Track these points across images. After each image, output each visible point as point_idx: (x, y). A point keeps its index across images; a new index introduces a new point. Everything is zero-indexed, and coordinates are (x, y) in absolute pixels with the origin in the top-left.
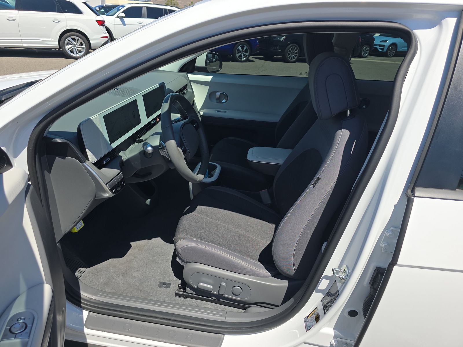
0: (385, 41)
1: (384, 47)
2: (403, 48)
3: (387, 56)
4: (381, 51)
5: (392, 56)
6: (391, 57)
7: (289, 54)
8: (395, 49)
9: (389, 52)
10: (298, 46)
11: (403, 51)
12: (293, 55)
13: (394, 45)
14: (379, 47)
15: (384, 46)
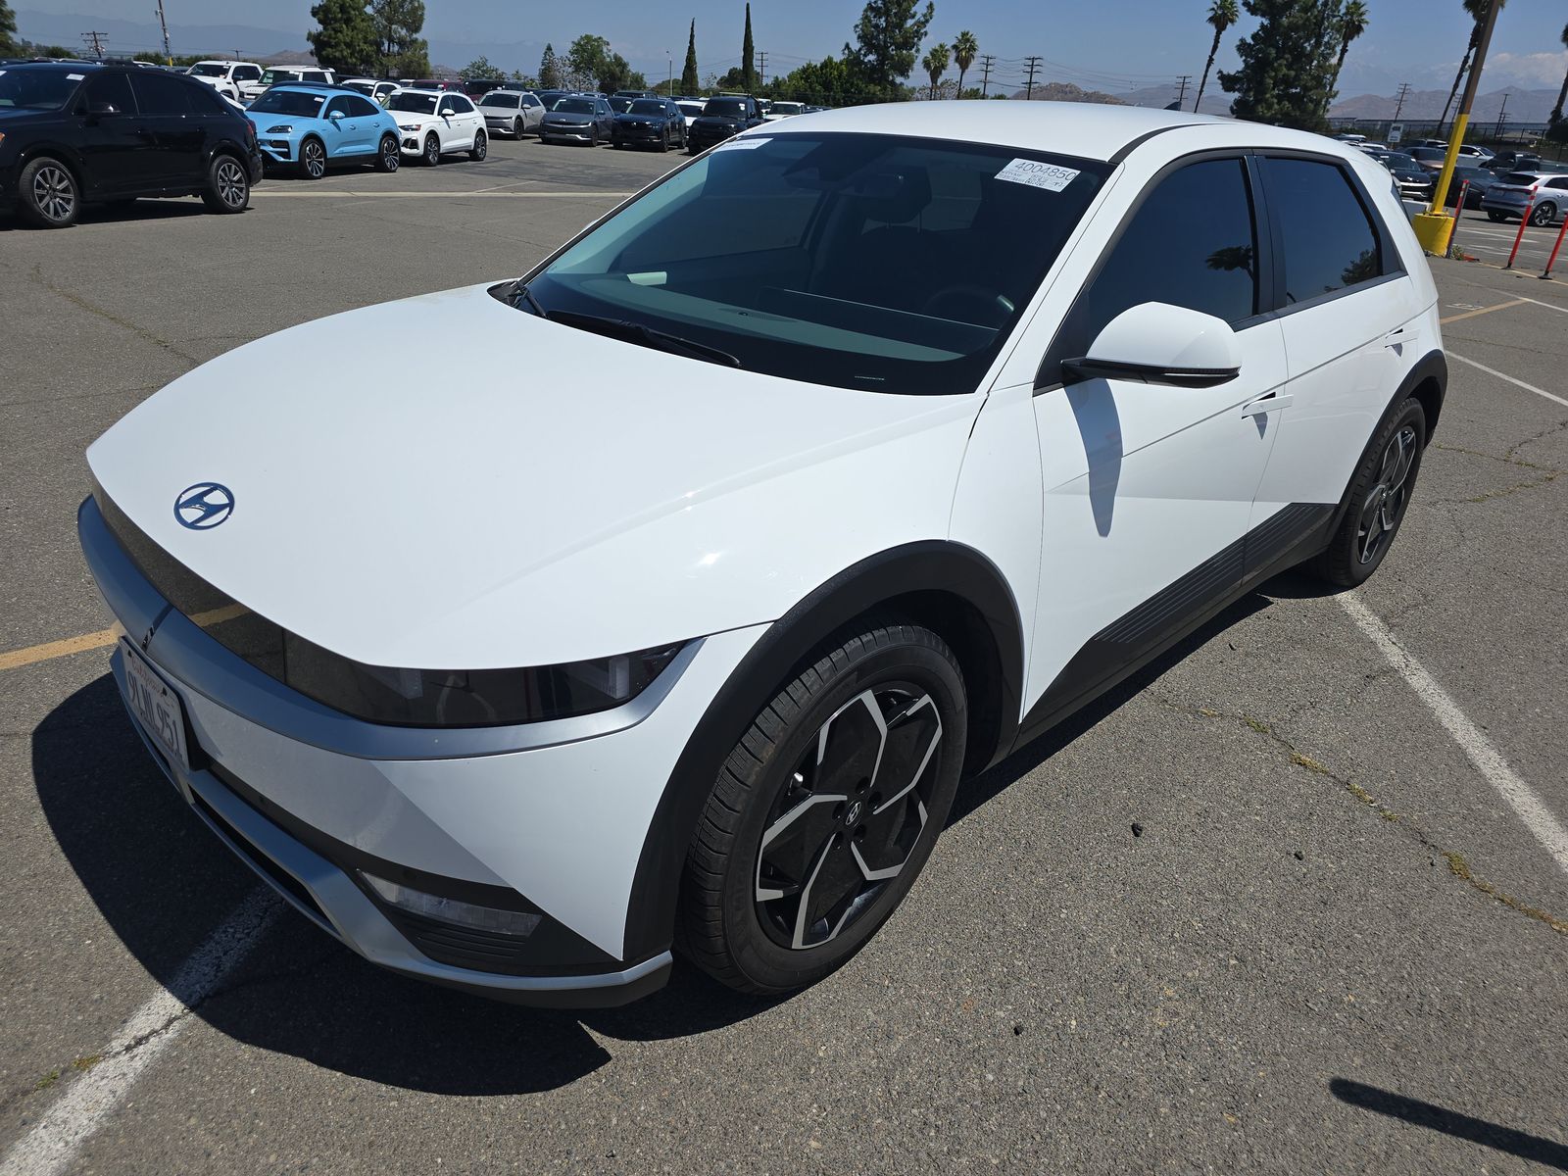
0: (283, 129)
1: (288, 147)
2: (341, 149)
3: (308, 176)
4: (282, 159)
5: (319, 174)
6: (319, 178)
7: (41, 198)
8: (320, 152)
9: (309, 163)
10: (63, 167)
11: (341, 155)
12: (58, 199)
13: (312, 138)
14: (271, 149)
15: (285, 144)
